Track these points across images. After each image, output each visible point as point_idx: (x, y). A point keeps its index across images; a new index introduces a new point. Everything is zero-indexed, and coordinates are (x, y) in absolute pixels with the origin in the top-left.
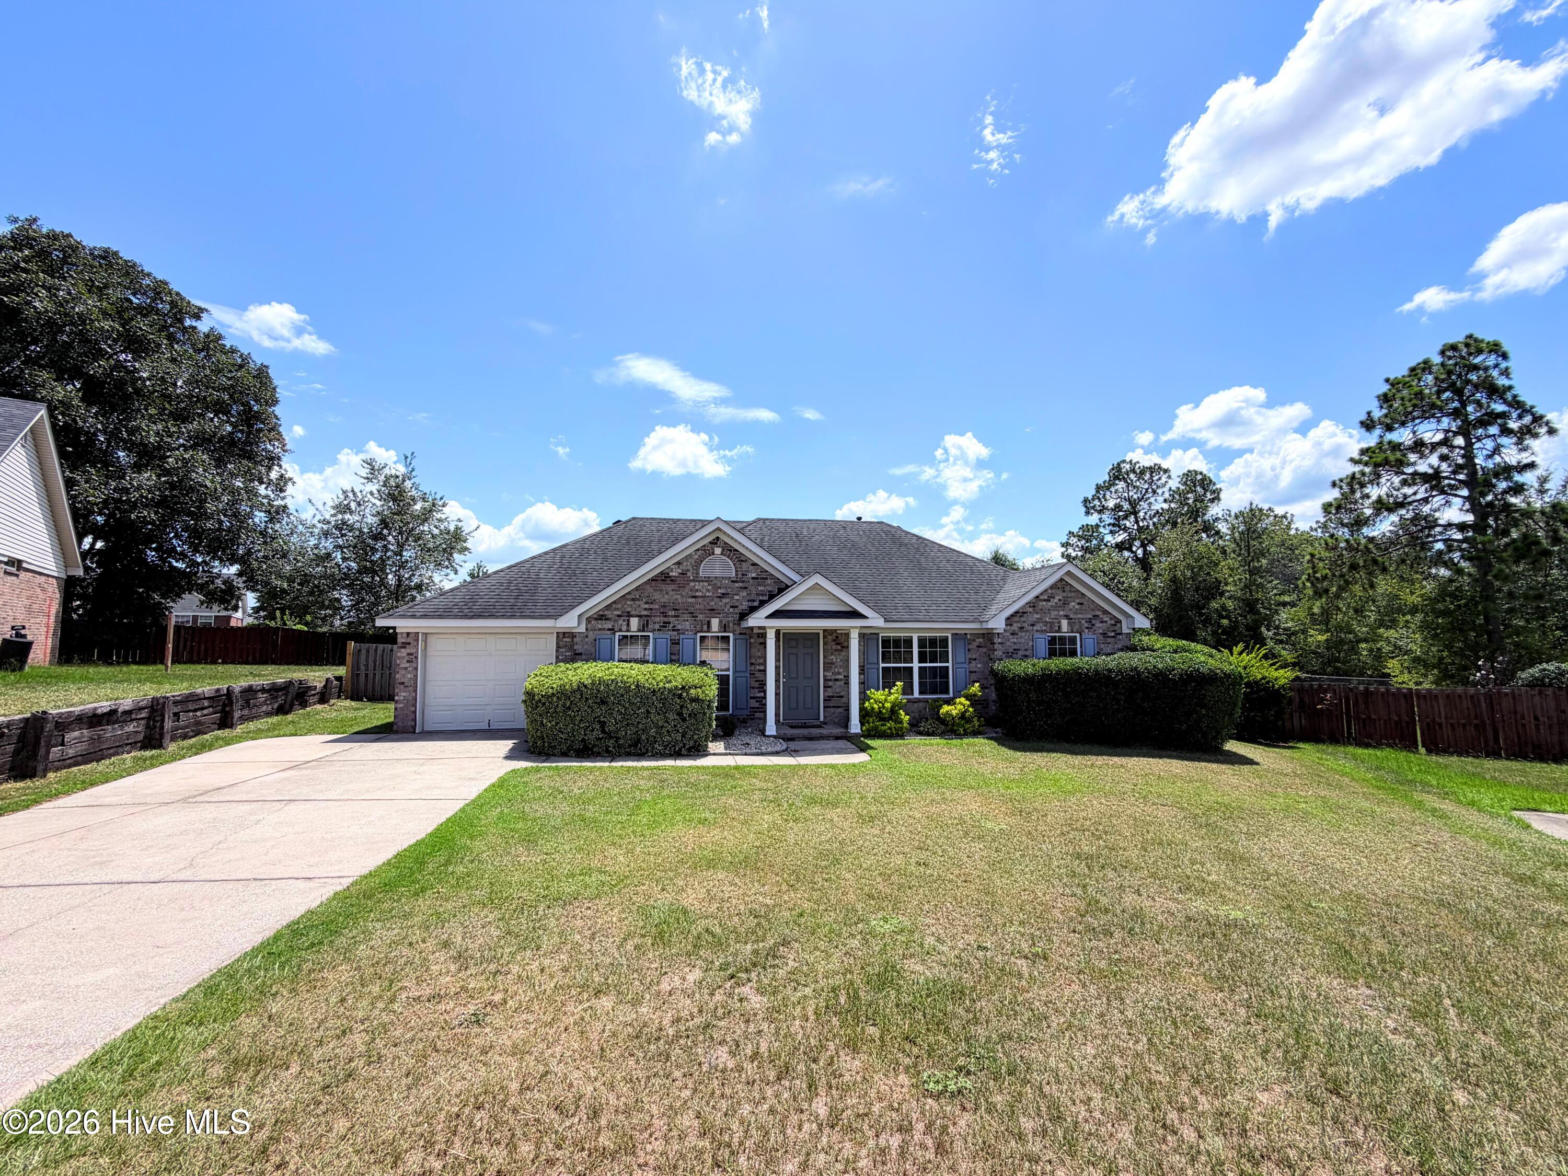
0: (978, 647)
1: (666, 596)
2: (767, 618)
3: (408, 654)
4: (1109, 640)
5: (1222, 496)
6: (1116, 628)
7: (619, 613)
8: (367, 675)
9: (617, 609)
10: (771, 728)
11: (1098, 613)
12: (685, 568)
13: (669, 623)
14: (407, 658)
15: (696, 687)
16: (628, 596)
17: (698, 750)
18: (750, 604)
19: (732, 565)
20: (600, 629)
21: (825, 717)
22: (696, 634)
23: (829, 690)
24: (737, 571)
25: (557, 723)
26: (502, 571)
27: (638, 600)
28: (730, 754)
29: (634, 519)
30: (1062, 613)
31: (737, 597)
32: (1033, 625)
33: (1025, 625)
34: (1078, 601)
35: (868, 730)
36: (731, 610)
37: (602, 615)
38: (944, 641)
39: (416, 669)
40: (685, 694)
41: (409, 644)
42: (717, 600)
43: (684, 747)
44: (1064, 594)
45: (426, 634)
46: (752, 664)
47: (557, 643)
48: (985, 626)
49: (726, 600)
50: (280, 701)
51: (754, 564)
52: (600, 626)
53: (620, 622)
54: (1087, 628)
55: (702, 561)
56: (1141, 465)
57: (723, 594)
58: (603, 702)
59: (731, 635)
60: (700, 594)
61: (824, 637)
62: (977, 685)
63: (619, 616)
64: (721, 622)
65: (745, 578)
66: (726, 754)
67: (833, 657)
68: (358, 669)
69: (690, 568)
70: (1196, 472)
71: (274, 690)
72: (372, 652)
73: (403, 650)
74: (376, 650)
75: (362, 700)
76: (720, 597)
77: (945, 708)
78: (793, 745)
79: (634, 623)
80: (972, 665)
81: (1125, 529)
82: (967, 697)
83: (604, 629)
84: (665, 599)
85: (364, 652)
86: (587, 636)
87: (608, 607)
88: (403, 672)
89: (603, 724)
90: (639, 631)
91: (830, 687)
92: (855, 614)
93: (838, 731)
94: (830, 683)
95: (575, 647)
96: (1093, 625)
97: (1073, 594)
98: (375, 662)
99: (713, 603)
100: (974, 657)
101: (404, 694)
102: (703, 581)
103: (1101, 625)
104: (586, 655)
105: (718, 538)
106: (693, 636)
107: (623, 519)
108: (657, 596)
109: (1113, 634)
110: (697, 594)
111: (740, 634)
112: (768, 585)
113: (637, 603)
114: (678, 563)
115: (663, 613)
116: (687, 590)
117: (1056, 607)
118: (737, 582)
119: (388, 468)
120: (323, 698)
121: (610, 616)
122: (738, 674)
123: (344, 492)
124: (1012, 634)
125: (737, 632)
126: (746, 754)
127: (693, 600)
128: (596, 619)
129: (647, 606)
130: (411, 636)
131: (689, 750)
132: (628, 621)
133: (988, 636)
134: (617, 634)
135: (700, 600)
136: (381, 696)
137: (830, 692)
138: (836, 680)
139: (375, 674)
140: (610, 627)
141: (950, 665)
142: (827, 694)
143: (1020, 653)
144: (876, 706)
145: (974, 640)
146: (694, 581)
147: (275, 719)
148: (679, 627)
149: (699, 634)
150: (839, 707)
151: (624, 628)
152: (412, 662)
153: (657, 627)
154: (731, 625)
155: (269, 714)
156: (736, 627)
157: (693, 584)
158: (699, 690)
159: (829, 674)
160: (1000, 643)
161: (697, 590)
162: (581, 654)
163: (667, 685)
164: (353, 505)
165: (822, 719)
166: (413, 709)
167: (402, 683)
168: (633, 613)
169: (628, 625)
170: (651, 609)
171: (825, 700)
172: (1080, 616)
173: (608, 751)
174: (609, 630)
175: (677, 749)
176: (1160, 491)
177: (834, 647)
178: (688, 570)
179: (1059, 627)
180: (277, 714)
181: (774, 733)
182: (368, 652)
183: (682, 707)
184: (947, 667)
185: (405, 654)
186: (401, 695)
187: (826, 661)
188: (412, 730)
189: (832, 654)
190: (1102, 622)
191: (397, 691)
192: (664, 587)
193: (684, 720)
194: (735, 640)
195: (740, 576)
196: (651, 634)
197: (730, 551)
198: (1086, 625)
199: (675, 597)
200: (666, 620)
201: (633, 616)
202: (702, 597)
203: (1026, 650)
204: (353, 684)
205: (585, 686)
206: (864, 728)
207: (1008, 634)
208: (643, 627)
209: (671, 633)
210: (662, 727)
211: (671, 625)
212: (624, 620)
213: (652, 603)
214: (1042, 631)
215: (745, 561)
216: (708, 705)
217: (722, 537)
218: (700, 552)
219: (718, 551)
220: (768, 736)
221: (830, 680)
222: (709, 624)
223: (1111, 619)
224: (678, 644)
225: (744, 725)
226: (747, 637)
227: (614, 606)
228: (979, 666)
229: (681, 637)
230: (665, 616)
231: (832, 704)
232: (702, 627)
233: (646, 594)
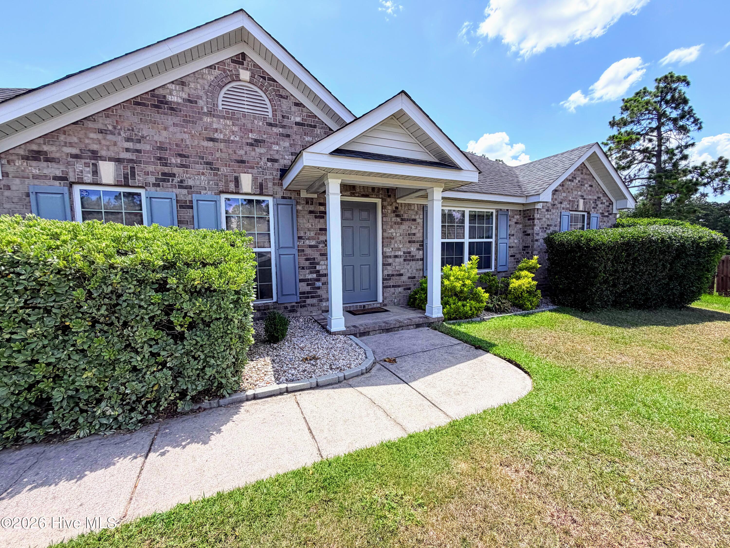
0: (516, 223)
1: (164, 133)
2: (331, 154)
4: (605, 219)
6: (610, 208)
7: (75, 151)
9: (71, 145)
11: (601, 195)
12: (194, 93)
13: (174, 175)
15: (204, 265)
16: (90, 125)
19: (267, 102)
20: (36, 177)
21: (384, 298)
22: (218, 195)
23: (389, 267)
24: (274, 111)
27: (112, 133)
28: (287, 391)
30: (579, 193)
31: (276, 147)
32: (561, 203)
33: (556, 202)
34: (590, 183)
35: (448, 313)
36: (269, 164)
37: (38, 152)
40: (172, 281)
42: (248, 148)
44: (582, 176)
46: (300, 238)
48: (528, 200)
49: (263, 150)
51: (298, 104)
52: (35, 171)
53: (80, 167)
54: (593, 208)
55: (222, 88)
57: (256, 140)
59: (270, 200)
60: (222, 137)
61: (383, 207)
62: (536, 257)
63: (76, 156)
64: (255, 179)
65: (286, 122)
66: (281, 393)
67: (392, 230)
69: (201, 93)
77: (514, 283)
79: (108, 170)
80: (511, 241)
82: (530, 269)
83: (45, 177)
84: (161, 137)
86: (8, 187)
87: (49, 138)
90: (118, 184)
91: (390, 265)
94: (390, 261)
96: (597, 205)
97: (587, 177)
99: (242, 152)
100: (513, 232)
102: (224, 118)
103: (601, 206)
105: (243, 55)
106: (215, 198)
109: (606, 214)
110: (216, 136)
111: (283, 198)
113: (109, 137)
114: (182, 83)
115: (160, 159)
116: (199, 127)
117: (577, 188)
118: (276, 126)
121: (57, 155)
122: (282, 251)
124: (547, 210)
125: (279, 194)
127: (211, 144)
128: (25, 158)
129: (130, 145)
132: (95, 165)
133: (525, 213)
134: (77, 189)
135: (222, 146)
137: (390, 270)
138: (396, 257)
140: (59, 173)
141: (493, 240)
142: (386, 273)
143: (552, 229)
144: (458, 285)
145: (513, 217)
146: (210, 114)
148: (190, 182)
149: (224, 196)
150: (399, 286)
151: (88, 178)
153: (152, 179)
154: (270, 185)
156: (277, 188)
157: (207, 119)
158: (210, 270)
160: (539, 219)
161: (216, 130)
163: (118, 260)
165: (380, 299)
168: (103, 153)
169: (95, 172)
170: (139, 151)
171: (384, 279)
172: (590, 197)
174: (56, 178)
175: (164, 404)
177: (394, 219)
178: (200, 98)
179: (578, 206)
181: (343, 328)
184: (491, 243)
187: (386, 235)
189: (392, 227)
190: (602, 203)
192: (158, 117)
194: (277, 205)
195: (279, 117)
196: (142, 191)
197: (264, 79)
198: (593, 205)
199: (179, 136)
200: (166, 170)
201: (103, 159)
202: (224, 141)
203: (556, 226)
206: (445, 310)
207: (544, 210)
208: (126, 177)
209: (178, 191)
210: (114, 363)
211: (176, 180)
212: (87, 165)
213: (139, 141)
214: (567, 209)
215: (286, 98)
216: (236, 302)
217: (252, 55)
218: (216, 72)
219: (245, 75)
220: (335, 333)
221: (390, 257)
222: (237, 181)
223: (607, 201)
224: (192, 207)
225: (294, 314)
226: (294, 203)
227: (62, 138)
228: (516, 241)
229: (195, 197)
230: (166, 165)
231: (391, 283)
232: (227, 185)
233: (126, 125)
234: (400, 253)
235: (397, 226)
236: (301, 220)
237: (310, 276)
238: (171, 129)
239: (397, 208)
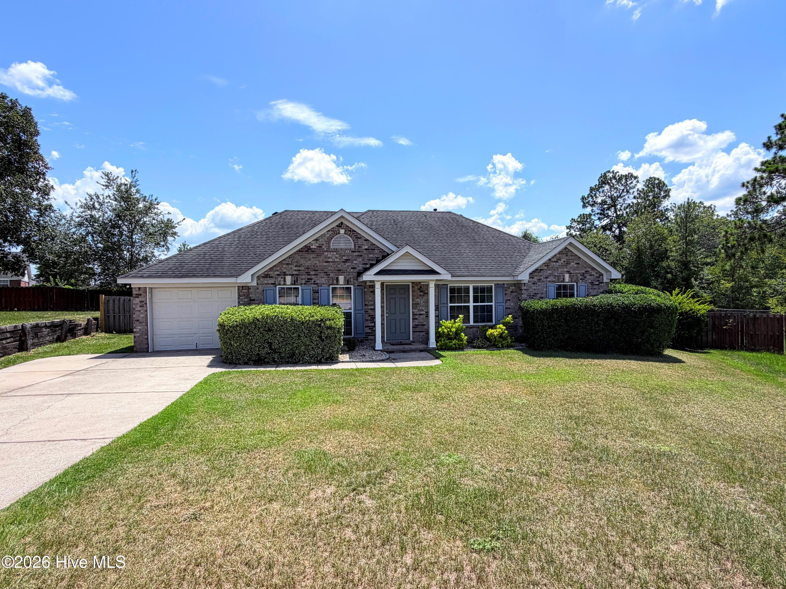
0: (512, 292)
1: (309, 262)
2: (375, 275)
3: (141, 302)
4: (595, 287)
5: (670, 194)
6: (600, 279)
7: (278, 273)
8: (114, 316)
9: (277, 271)
10: (379, 345)
11: (589, 269)
12: (321, 243)
13: (311, 279)
14: (140, 304)
15: (330, 320)
16: (284, 262)
17: (332, 360)
18: (364, 266)
19: (352, 241)
20: (266, 284)
21: (413, 338)
22: (329, 286)
23: (416, 321)
24: (355, 245)
25: (240, 344)
26: (199, 246)
27: (291, 264)
28: (353, 362)
29: (286, 211)
30: (565, 270)
31: (355, 262)
32: (547, 278)
33: (542, 278)
34: (576, 262)
35: (441, 345)
36: (352, 270)
37: (267, 275)
38: (490, 289)
39: (146, 311)
40: (323, 324)
41: (141, 295)
42: (343, 264)
43: (323, 357)
44: (568, 258)
45: (151, 289)
46: (366, 305)
47: (239, 293)
48: (516, 278)
49: (349, 264)
50: (58, 333)
51: (366, 240)
52: (266, 282)
53: (279, 279)
54: (581, 279)
55: (332, 238)
56: (620, 174)
57: (346, 260)
58: (270, 330)
59: (352, 286)
60: (331, 260)
61: (413, 287)
62: (510, 316)
63: (278, 275)
64: (345, 278)
65: (360, 249)
66: (350, 362)
67: (418, 300)
68: (108, 313)
69: (324, 243)
70: (655, 178)
71: (53, 326)
72: (117, 302)
73: (136, 299)
74: (119, 300)
75: (112, 333)
76: (344, 262)
77: (490, 331)
78: (393, 356)
79: (289, 279)
80: (507, 304)
81: (608, 216)
82: (504, 324)
83: (269, 284)
84: (308, 264)
85: (111, 302)
86: (258, 289)
87: (271, 269)
88: (137, 313)
89: (270, 344)
90: (292, 284)
91: (416, 319)
92: (433, 272)
93: (422, 346)
94: (417, 317)
95: (251, 296)
96: (585, 277)
97: (573, 258)
98: (119, 308)
99: (340, 266)
100: (509, 298)
101: (140, 327)
102: (333, 251)
103: (590, 277)
104: (257, 300)
105: (342, 223)
106: (328, 288)
107: (279, 212)
108: (302, 261)
109: (597, 283)
110: (329, 260)
111: (358, 286)
112: (376, 254)
113: (290, 266)
114: (316, 240)
115: (307, 273)
116: (322, 257)
117: (562, 266)
118: (355, 252)
119: (119, 178)
120: (87, 332)
121: (272, 275)
122: (357, 312)
123: (90, 196)
124: (533, 284)
125: (356, 285)
126: (363, 362)
127: (327, 264)
128: (263, 277)
129: (296, 268)
130: (141, 290)
131: (327, 359)
132: (285, 278)
133: (518, 285)
134: (278, 287)
135: (331, 264)
136: (125, 330)
137: (417, 322)
138: (421, 314)
139: (119, 316)
140: (273, 282)
141: (493, 304)
142: (414, 324)
143: (538, 296)
144: (446, 331)
145: (509, 288)
146: (327, 251)
147: (55, 345)
148: (318, 282)
149: (331, 286)
150: (422, 332)
151: (282, 283)
152: (143, 306)
153: (304, 282)
154: (352, 280)
155: (51, 342)
156: (356, 281)
157: (326, 253)
158: (332, 321)
159: (416, 311)
160: (525, 290)
161: (329, 258)
162: (254, 300)
163: (311, 319)
164: (97, 205)
165: (411, 339)
166: (146, 337)
167: (138, 320)
168: (287, 273)
169: (285, 281)
170: (299, 270)
171: (413, 327)
172: (577, 271)
173: (274, 361)
174: (272, 284)
175: (319, 359)
176: (631, 191)
177: (419, 293)
178: (323, 245)
179: (564, 279)
180: (56, 342)
181: (381, 348)
182: (114, 301)
183: (321, 332)
184: (492, 305)
185: (138, 302)
186: (138, 328)
187: (414, 302)
188: (146, 350)
189: (418, 298)
190: (591, 275)
191: (134, 325)
192: (307, 255)
193: (323, 340)
194: (355, 289)
195: (357, 248)
196: (300, 287)
197: (351, 232)
198: (581, 277)
199: (315, 262)
200: (309, 277)
201: (287, 275)
202: (332, 262)
203: (542, 294)
204: (105, 321)
205: (258, 320)
206: (438, 344)
207: (531, 284)
208: (295, 282)
209: (313, 285)
210: (309, 345)
211: (313, 281)
212: (282, 278)
213: (300, 266)
214: (552, 282)
215: (360, 238)
216: (338, 331)
217: (345, 222)
218: (331, 232)
219: (342, 231)
220: (377, 350)
221: (417, 315)
222: (337, 280)
223: (596, 273)
224: (318, 292)
225: (361, 344)
226: (363, 287)
227: (275, 268)
228: (512, 304)
229: (320, 288)
230: (309, 275)
231: (417, 329)
232: (333, 281)
233: (295, 260)
234: (423, 312)
235: (421, 297)
236: (366, 296)
237: (371, 325)
238: (312, 260)
239: (421, 287)
